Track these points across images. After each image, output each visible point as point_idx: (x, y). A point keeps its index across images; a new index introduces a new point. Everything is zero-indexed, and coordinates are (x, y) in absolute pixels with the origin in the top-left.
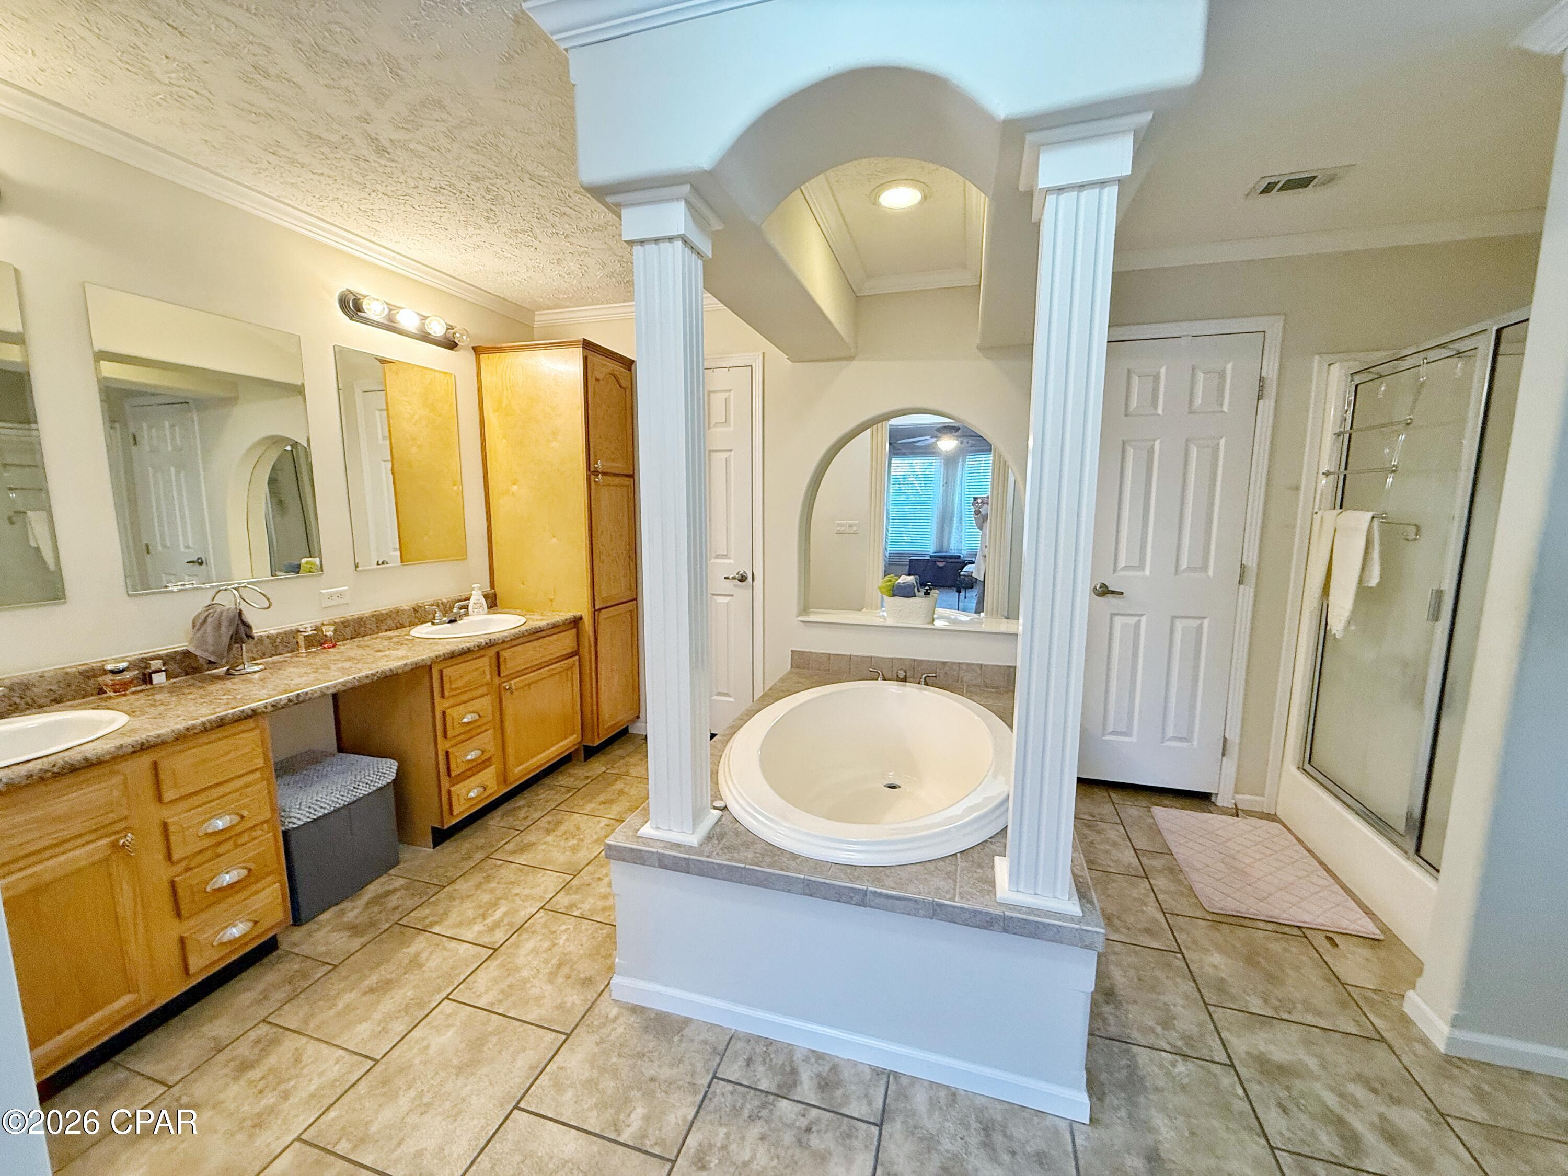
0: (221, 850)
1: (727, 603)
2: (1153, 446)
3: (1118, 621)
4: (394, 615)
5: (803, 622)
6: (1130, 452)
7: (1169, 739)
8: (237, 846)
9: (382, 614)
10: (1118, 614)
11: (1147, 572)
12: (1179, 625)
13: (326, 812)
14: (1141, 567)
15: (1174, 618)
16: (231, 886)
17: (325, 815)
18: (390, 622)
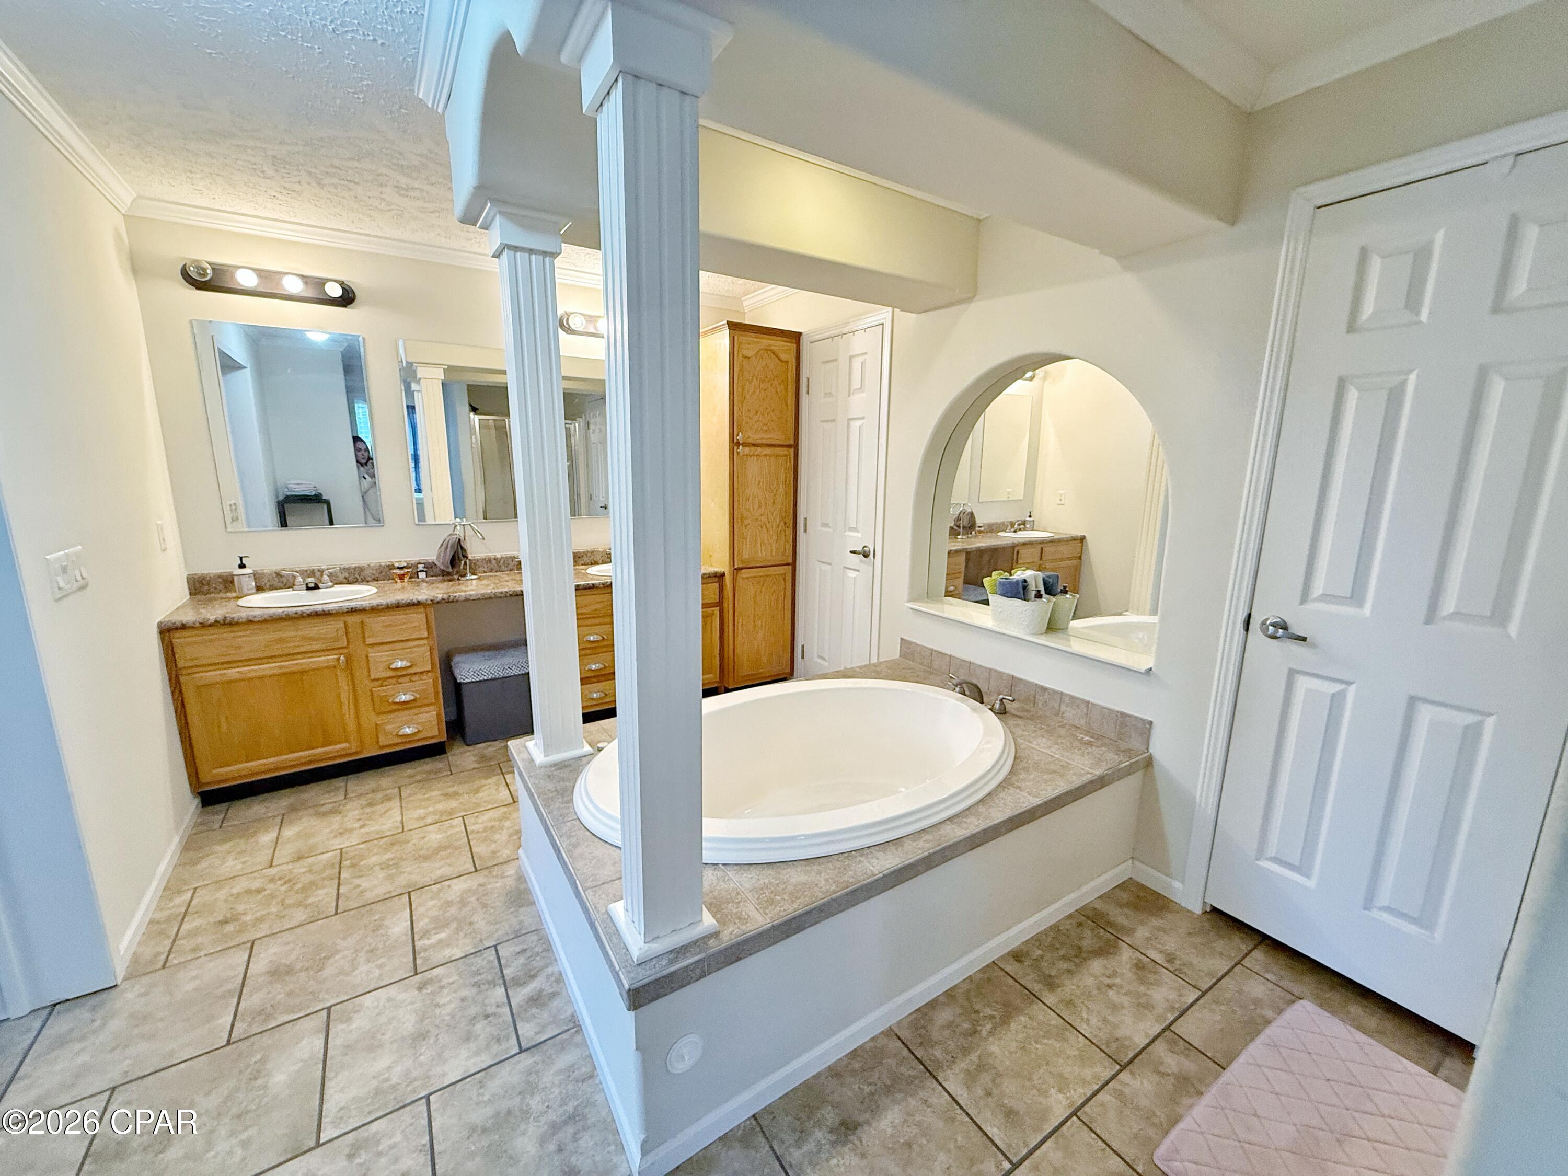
0: (401, 680)
1: (855, 578)
2: (1404, 383)
3: (1303, 684)
4: (589, 554)
5: (912, 609)
6: (1352, 396)
7: (1380, 909)
8: (411, 681)
9: (580, 553)
10: (1299, 672)
11: (1367, 610)
12: (1425, 715)
13: (486, 678)
14: (1356, 596)
15: (1413, 701)
16: (405, 703)
17: (484, 680)
18: (586, 559)
